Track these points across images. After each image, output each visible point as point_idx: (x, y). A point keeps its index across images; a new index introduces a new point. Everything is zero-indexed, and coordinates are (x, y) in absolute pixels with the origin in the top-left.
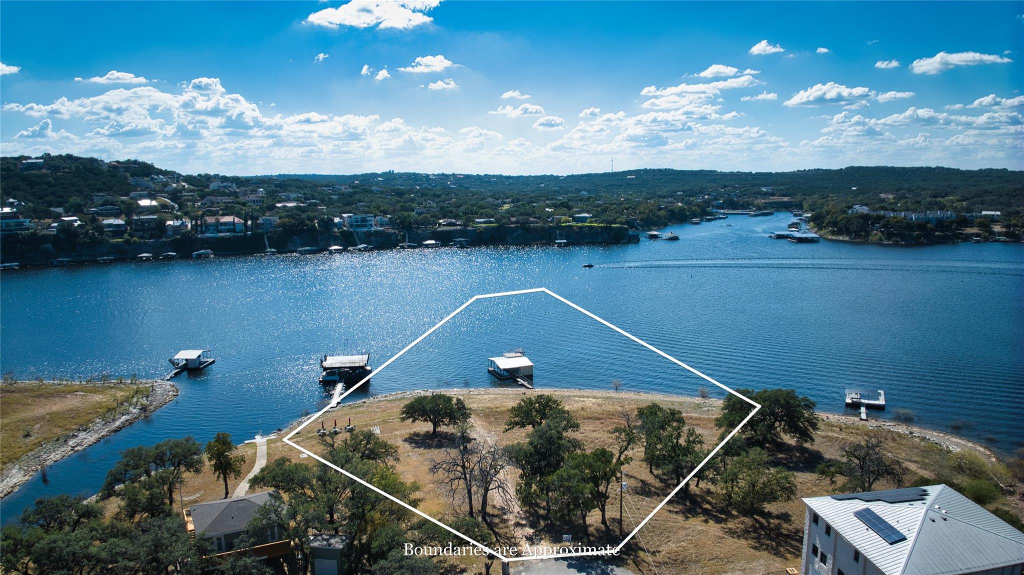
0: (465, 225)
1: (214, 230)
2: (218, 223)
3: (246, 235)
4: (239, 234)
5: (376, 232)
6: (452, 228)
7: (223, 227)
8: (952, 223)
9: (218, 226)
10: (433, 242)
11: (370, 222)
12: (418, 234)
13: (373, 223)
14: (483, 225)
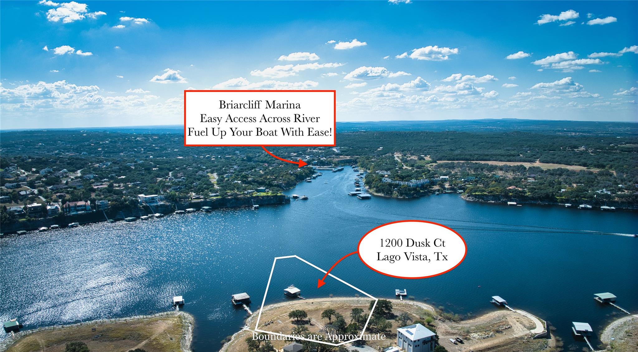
0: (205, 198)
1: (74, 209)
2: (76, 206)
3: (93, 212)
4: (89, 212)
5: (161, 205)
6: (199, 200)
7: (79, 208)
8: (427, 185)
9: (76, 208)
10: (192, 209)
11: (156, 200)
12: (182, 205)
13: (157, 200)
14: (214, 198)
